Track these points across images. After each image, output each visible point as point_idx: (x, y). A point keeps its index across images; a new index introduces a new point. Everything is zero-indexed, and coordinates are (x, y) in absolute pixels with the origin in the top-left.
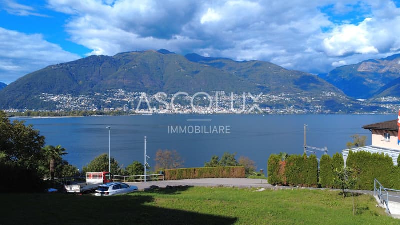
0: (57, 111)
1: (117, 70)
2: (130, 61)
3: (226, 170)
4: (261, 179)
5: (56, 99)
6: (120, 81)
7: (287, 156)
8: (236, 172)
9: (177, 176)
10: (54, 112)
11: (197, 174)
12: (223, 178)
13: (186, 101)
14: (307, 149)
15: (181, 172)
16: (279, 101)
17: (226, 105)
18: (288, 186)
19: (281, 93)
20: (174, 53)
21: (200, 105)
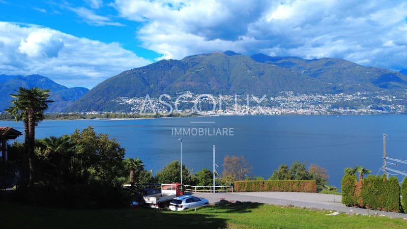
0: (131, 113)
1: (185, 73)
2: (197, 63)
3: (296, 184)
4: (333, 194)
5: (130, 101)
6: (188, 83)
7: (364, 170)
8: (306, 187)
9: (245, 189)
10: (129, 114)
11: (266, 187)
12: (292, 191)
14: (387, 160)
15: (250, 184)
16: (354, 100)
17: (294, 105)
18: (364, 208)
19: (356, 91)
20: (240, 54)
21: (267, 106)
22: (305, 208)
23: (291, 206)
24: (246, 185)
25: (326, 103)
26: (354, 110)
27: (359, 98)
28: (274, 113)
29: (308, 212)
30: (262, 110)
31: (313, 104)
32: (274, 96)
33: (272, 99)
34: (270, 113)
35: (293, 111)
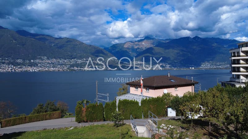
3: (48, 115)
4: (71, 117)
7: (87, 101)
8: (55, 115)
11: (27, 120)
12: (46, 120)
13: (17, 63)
14: (98, 95)
15: (15, 120)
16: (82, 63)
17: (47, 65)
18: (87, 122)
19: (83, 58)
20: (7, 29)
21: (29, 66)
22: (54, 129)
23: (45, 129)
24: (12, 121)
25: (67, 64)
26: (82, 69)
27: (84, 62)
28: (33, 70)
29: (55, 131)
30: (24, 69)
31: (59, 65)
32: (33, 59)
33: (32, 61)
34: (31, 70)
35: (47, 69)
